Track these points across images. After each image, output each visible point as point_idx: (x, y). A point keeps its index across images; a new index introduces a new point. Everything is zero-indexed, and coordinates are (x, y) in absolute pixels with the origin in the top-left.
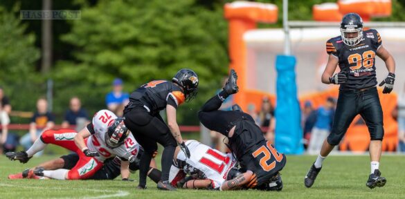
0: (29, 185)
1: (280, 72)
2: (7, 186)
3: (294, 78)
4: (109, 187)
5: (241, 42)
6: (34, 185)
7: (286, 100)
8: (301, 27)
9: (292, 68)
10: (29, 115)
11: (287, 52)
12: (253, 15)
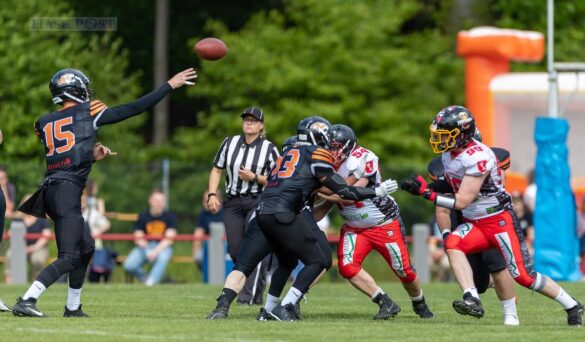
0: (132, 333)
1: (541, 145)
2: (96, 335)
3: (565, 156)
4: (262, 335)
5: (487, 93)
6: (140, 333)
7: (551, 191)
8: (577, 71)
9: (563, 139)
10: (133, 217)
11: (553, 113)
12: (506, 50)
